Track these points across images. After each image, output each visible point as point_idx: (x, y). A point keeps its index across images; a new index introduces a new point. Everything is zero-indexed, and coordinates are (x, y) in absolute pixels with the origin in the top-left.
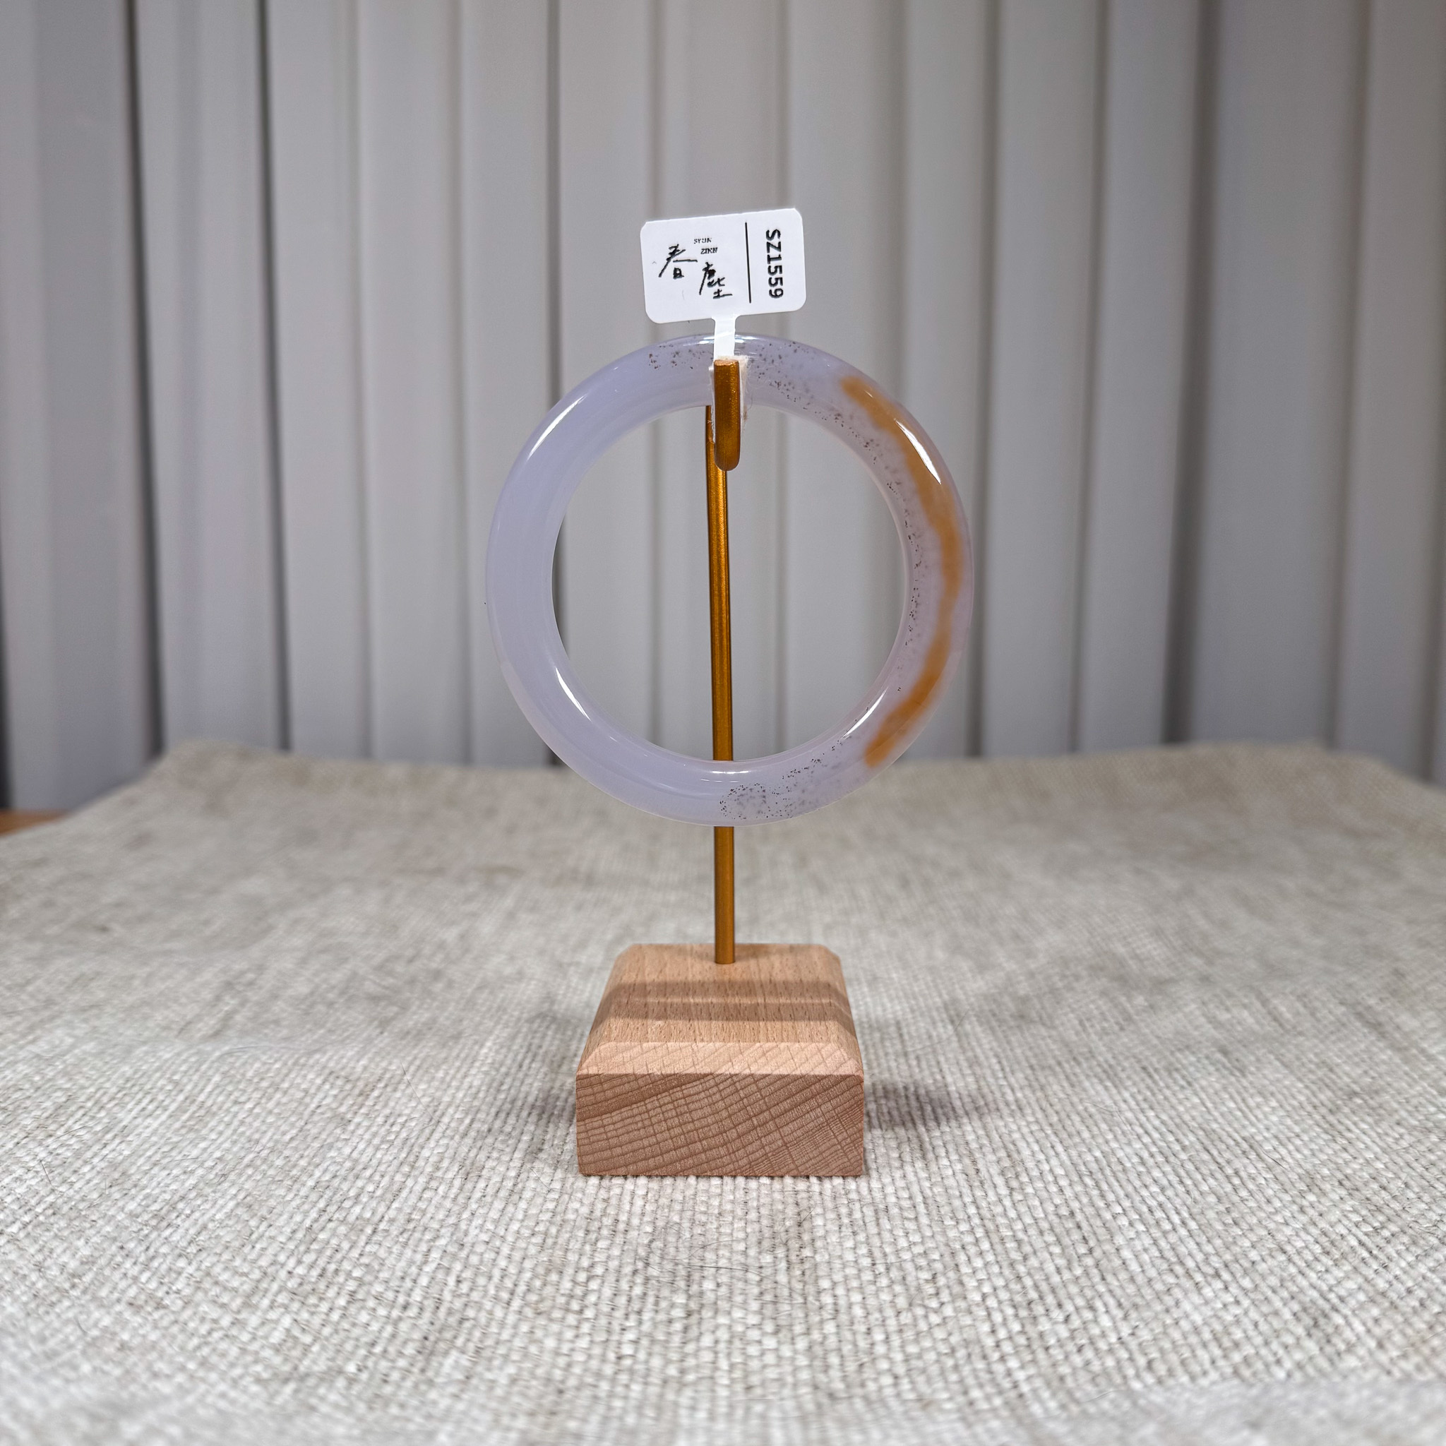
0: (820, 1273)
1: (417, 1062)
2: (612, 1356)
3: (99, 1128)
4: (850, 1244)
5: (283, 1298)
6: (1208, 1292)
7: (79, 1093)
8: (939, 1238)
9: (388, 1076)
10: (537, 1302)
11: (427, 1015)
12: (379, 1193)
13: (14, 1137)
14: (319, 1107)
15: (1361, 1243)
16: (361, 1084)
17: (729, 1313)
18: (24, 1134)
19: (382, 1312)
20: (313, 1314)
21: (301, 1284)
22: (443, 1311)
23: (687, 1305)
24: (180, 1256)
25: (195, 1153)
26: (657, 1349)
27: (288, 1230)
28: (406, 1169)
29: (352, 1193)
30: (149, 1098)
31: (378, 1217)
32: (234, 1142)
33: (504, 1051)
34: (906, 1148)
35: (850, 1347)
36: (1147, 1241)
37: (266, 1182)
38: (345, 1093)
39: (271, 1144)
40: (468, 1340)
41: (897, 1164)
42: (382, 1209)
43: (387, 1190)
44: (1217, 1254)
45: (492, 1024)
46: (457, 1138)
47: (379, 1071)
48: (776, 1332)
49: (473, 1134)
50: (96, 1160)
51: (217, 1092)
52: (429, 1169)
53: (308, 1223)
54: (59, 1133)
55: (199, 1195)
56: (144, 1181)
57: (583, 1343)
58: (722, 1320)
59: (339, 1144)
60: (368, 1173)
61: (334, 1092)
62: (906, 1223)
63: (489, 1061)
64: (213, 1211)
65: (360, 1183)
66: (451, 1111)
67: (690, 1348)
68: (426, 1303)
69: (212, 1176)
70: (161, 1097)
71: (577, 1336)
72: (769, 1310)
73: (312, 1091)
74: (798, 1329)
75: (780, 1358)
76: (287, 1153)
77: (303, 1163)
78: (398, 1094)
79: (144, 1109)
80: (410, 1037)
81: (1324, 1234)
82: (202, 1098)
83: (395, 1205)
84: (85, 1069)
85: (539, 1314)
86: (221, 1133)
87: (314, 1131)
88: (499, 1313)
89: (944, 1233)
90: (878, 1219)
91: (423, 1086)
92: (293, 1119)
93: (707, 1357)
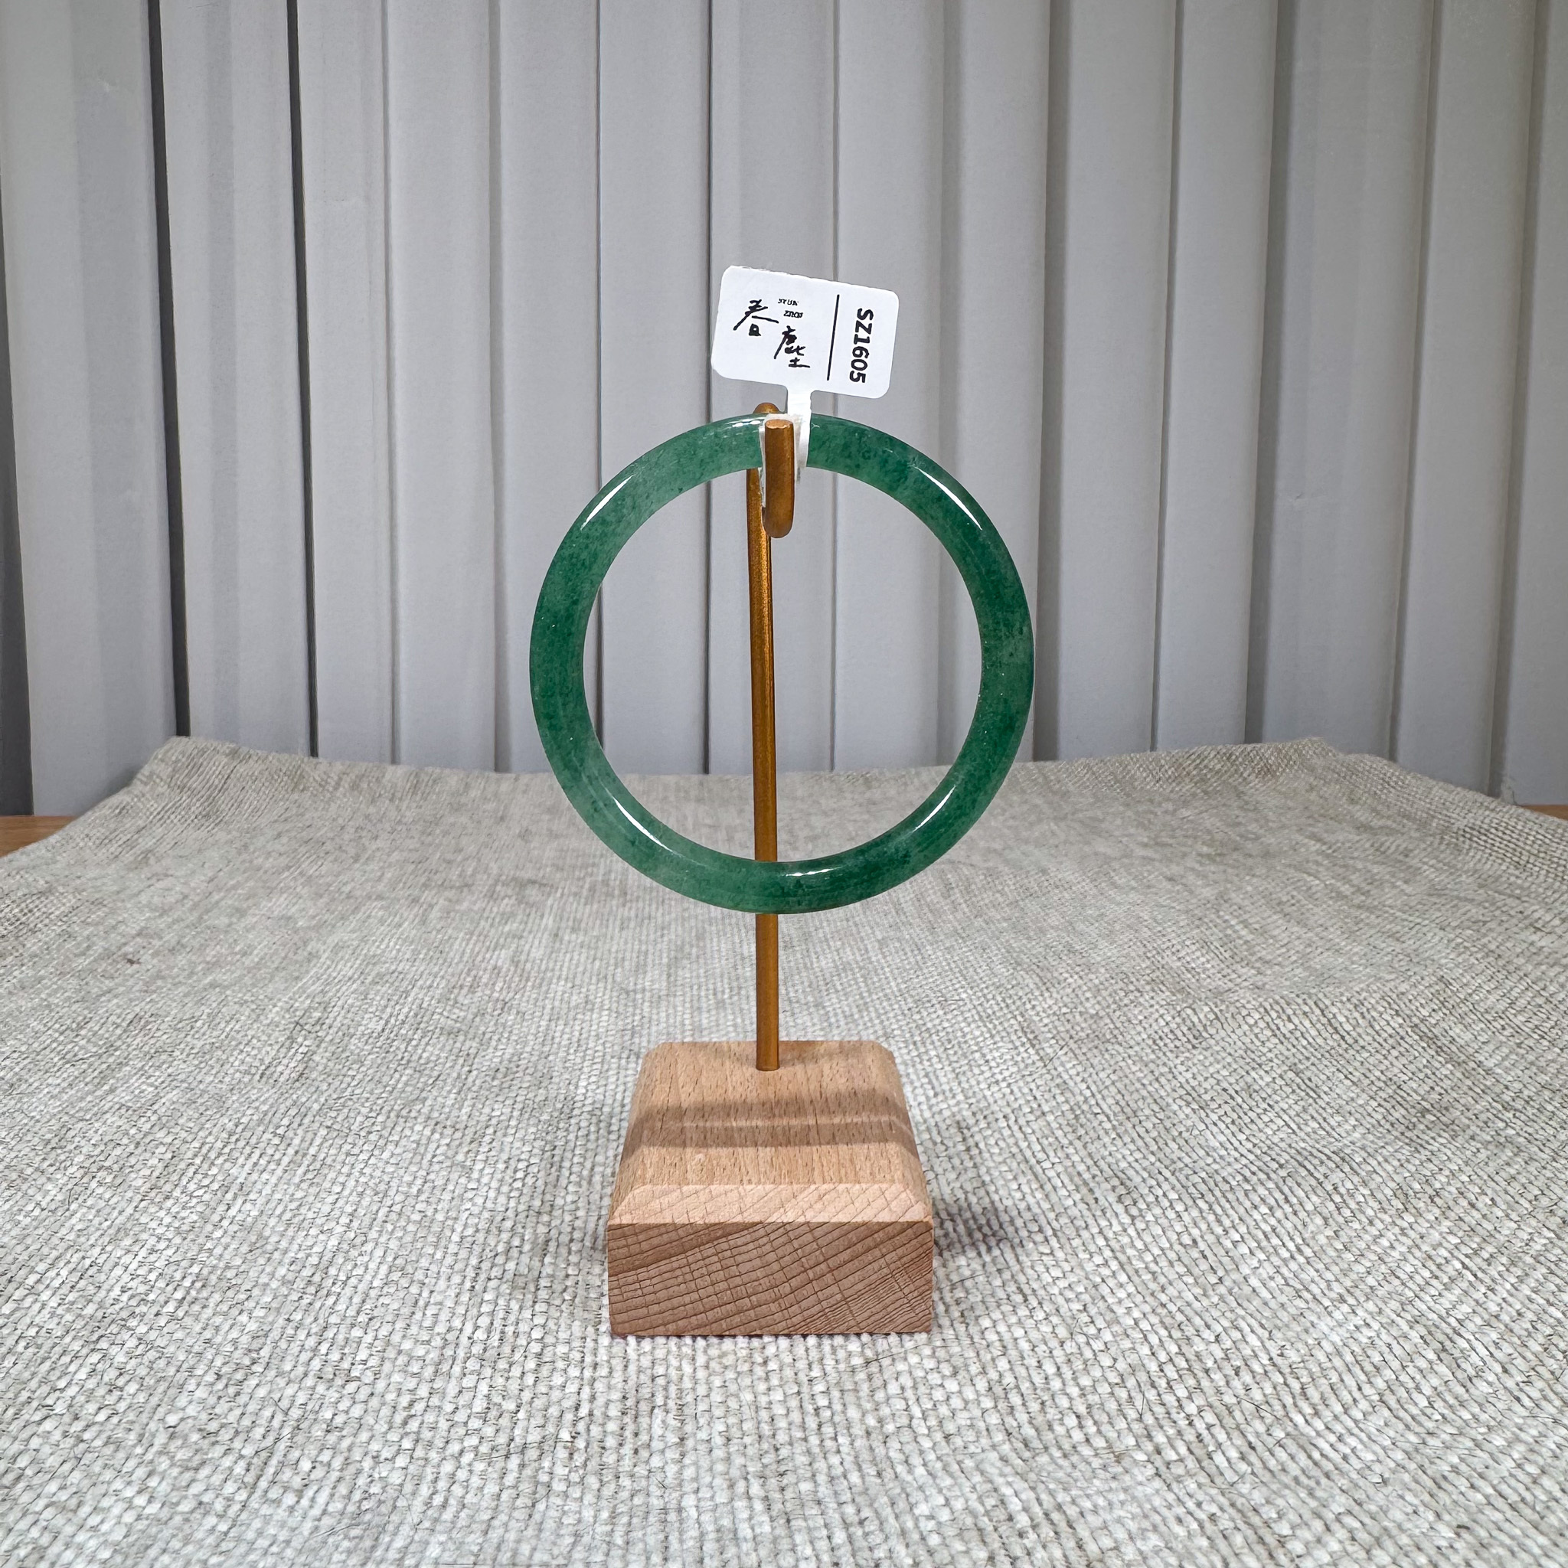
0: (978, 1313)
1: (519, 1106)
2: (810, 1408)
3: (215, 1186)
4: (998, 1282)
5: (473, 1364)
6: (1337, 1315)
7: (184, 1148)
8: (1077, 1271)
9: (494, 1121)
10: (720, 1357)
11: (510, 1050)
12: (527, 1247)
13: (130, 1201)
14: (434, 1156)
15: (1463, 1263)
16: (470, 1132)
17: (906, 1359)
18: (140, 1197)
19: (574, 1372)
20: (507, 1379)
21: (485, 1350)
22: (632, 1368)
23: (862, 1353)
24: (353, 1325)
25: (326, 1209)
26: (850, 1398)
27: (452, 1293)
28: (545, 1218)
29: (500, 1248)
30: (257, 1153)
31: (536, 1274)
32: (361, 1194)
33: (601, 1090)
34: (1022, 1180)
35: (1027, 1384)
36: (1271, 1271)
37: (408, 1238)
38: (457, 1142)
39: (399, 1198)
40: (667, 1397)
41: (1018, 1195)
42: (536, 1264)
43: (534, 1243)
44: (1337, 1280)
45: (578, 1060)
46: (584, 1183)
47: (484, 1118)
48: (955, 1374)
49: (597, 1178)
50: (225, 1223)
51: (327, 1144)
52: (568, 1218)
53: (468, 1285)
54: (177, 1193)
55: (347, 1259)
56: (284, 1244)
57: (777, 1396)
58: (901, 1366)
59: (470, 1195)
60: (508, 1224)
61: (447, 1141)
62: (1044, 1258)
63: (589, 1101)
64: (368, 1277)
65: (505, 1236)
66: (569, 1155)
67: (880, 1396)
68: (614, 1362)
69: (352, 1235)
70: (270, 1151)
71: (769, 1389)
72: (941, 1354)
73: (424, 1141)
74: (974, 1369)
75: (966, 1402)
76: (419, 1207)
77: (440, 1217)
78: (510, 1139)
79: (255, 1164)
80: (500, 1075)
81: (1430, 1257)
82: (312, 1151)
83: (547, 1260)
84: (181, 1121)
85: (726, 1367)
86: (343, 1184)
87: (440, 1182)
88: (687, 1369)
89: (1083, 1268)
90: (1017, 1256)
91: (533, 1130)
92: (413, 1168)
93: (900, 1404)
